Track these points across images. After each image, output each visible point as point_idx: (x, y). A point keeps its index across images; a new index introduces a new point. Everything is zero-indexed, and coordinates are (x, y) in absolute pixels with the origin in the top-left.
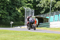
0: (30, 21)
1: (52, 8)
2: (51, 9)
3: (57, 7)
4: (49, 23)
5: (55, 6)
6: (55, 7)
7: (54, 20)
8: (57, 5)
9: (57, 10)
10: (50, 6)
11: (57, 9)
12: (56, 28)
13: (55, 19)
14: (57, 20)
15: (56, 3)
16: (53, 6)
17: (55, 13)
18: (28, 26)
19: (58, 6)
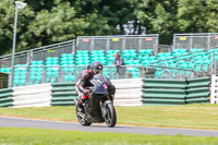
0: (94, 89)
1: (18, 35)
2: (18, 40)
3: (38, 33)
4: (12, 91)
5: (32, 27)
6: (32, 33)
7: (28, 79)
8: (37, 26)
9: (40, 43)
10: (11, 30)
11: (37, 39)
12: (38, 109)
13: (33, 77)
14: (40, 77)
15: (33, 18)
16: (24, 29)
17: (31, 53)
18: (83, 112)
19: (42, 28)
